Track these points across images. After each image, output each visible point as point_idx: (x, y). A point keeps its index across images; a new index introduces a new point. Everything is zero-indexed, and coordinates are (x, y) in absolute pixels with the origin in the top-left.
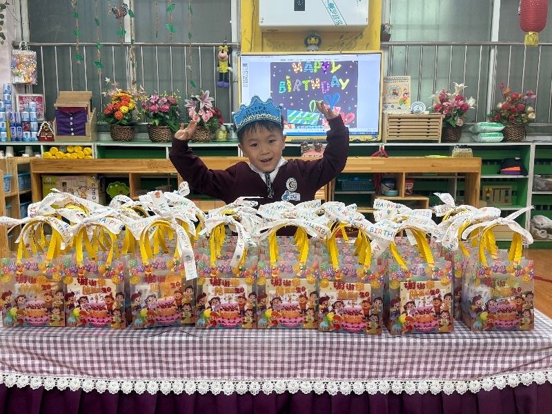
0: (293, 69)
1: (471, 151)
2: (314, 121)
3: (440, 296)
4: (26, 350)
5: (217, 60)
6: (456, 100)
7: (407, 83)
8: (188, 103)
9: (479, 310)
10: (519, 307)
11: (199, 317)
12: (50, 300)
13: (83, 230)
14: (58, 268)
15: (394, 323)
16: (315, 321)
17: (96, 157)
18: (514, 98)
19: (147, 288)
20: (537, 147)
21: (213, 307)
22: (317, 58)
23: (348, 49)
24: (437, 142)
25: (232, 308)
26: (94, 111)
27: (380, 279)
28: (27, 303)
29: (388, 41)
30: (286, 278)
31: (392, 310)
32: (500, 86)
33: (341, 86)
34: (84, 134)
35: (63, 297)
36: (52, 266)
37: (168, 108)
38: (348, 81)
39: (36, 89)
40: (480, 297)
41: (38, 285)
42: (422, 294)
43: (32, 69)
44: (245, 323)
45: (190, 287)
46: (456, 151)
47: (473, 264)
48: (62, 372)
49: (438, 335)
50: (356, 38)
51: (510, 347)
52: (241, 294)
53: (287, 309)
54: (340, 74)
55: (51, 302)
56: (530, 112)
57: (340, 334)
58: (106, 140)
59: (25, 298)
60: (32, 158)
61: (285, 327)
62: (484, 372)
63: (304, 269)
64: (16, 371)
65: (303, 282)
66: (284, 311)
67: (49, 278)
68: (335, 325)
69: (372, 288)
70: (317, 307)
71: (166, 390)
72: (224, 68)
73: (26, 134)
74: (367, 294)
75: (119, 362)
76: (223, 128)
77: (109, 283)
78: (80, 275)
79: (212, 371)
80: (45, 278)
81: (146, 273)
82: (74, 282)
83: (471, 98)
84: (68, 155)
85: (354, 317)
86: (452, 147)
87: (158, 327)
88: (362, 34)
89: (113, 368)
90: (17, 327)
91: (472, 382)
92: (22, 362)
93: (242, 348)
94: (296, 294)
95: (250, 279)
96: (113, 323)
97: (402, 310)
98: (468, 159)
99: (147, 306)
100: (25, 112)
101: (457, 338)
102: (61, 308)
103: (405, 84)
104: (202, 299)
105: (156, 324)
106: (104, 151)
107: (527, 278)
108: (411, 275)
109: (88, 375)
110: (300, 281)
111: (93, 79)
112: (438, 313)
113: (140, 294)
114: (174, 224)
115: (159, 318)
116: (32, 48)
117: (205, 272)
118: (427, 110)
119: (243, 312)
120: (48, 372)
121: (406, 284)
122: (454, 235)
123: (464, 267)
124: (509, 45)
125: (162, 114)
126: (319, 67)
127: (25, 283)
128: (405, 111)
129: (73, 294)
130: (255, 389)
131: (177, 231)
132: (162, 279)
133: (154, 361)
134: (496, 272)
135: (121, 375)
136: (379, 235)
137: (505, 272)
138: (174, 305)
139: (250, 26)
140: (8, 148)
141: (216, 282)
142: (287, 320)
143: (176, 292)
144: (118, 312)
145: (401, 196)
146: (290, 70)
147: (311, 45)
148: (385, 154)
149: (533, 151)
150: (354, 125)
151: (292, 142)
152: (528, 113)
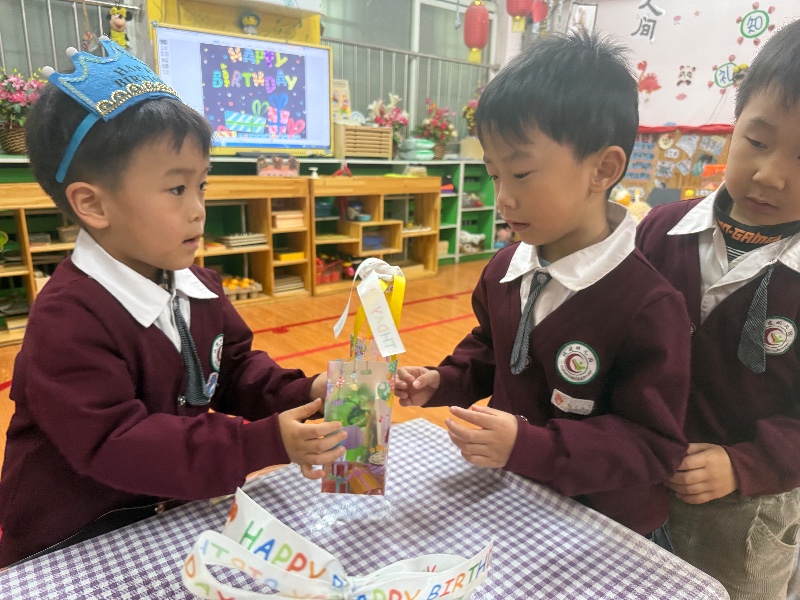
0: (229, 55)
7: (345, 89)
20: (467, 166)
24: (386, 159)
38: (295, 79)
50: (294, 26)
54: (286, 69)
56: (452, 130)
88: (300, 22)
124: (427, 58)
126: (262, 58)
145: (379, 220)
146: (226, 57)
147: (248, 26)
148: (349, 172)
149: (462, 168)
150: (303, 136)
151: (238, 155)
152: (450, 131)
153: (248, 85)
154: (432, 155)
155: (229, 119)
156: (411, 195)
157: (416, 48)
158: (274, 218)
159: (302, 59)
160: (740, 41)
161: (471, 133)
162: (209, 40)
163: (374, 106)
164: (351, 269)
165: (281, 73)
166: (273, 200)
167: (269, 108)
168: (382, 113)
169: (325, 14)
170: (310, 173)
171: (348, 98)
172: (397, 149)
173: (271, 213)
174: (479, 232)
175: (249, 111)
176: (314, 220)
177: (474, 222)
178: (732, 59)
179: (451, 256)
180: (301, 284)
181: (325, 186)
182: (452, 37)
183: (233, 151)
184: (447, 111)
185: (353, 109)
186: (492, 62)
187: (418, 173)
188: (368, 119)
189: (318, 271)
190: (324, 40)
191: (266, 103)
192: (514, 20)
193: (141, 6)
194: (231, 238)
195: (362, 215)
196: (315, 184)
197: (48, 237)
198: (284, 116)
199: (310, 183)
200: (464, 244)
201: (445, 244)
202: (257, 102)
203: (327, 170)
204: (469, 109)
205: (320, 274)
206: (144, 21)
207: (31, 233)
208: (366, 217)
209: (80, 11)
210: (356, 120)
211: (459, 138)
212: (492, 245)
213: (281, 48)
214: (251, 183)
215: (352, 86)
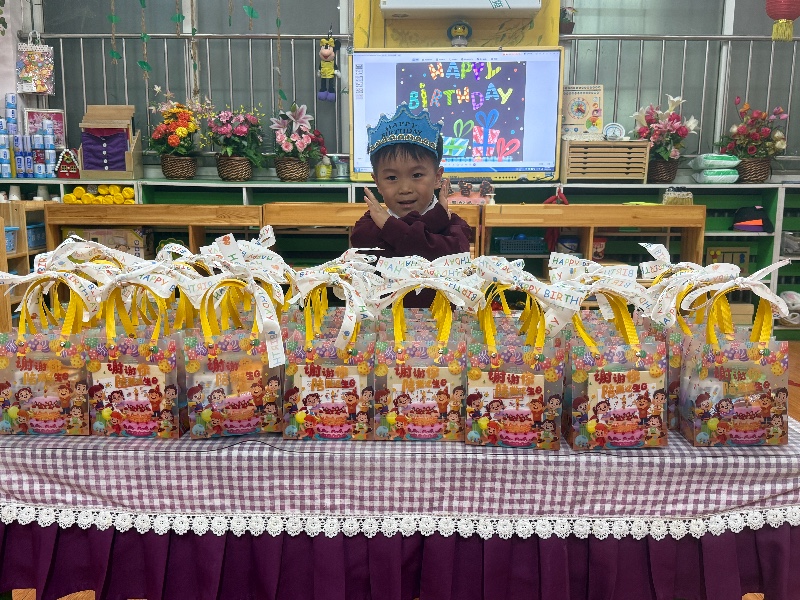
0: (429, 73)
1: (691, 195)
2: (461, 150)
3: (647, 394)
4: (32, 470)
5: (319, 60)
6: (670, 120)
7: (598, 96)
8: (275, 123)
9: (706, 416)
10: (767, 411)
11: (289, 423)
12: (67, 395)
13: (116, 292)
14: (79, 348)
15: (578, 433)
16: (461, 429)
17: (141, 202)
18: (756, 118)
19: (211, 380)
20: (788, 191)
21: (309, 408)
22: (465, 57)
23: (512, 44)
24: (640, 181)
25: (338, 410)
26: (138, 134)
27: (558, 368)
28: (33, 400)
29: (571, 33)
30: (417, 365)
31: (575, 414)
32: (734, 100)
33: (501, 99)
34: (123, 168)
35: (86, 392)
36: (70, 346)
37: (245, 129)
38: (510, 91)
39: (53, 101)
40: (707, 396)
41: (49, 374)
42: (620, 390)
43: (48, 72)
44: (356, 432)
45: (275, 378)
46: (669, 196)
47: (697, 347)
48: (85, 503)
49: (645, 452)
50: (523, 28)
51: (751, 470)
52: (350, 390)
53: (419, 411)
54: (500, 81)
55: (69, 399)
56: (778, 140)
57: (498, 449)
58: (155, 177)
59: (30, 392)
60: (49, 202)
61: (414, 439)
62: (712, 507)
63: (445, 352)
64: (18, 499)
65: (444, 373)
66: (415, 415)
67: (66, 363)
68: (489, 436)
69: (546, 382)
70: (464, 409)
71: (238, 529)
72: (328, 71)
73: (40, 168)
74: (539, 390)
75: (169, 487)
76: (327, 160)
77: (155, 371)
78: (111, 358)
79: (308, 502)
80: (60, 363)
81: (209, 356)
82: (102, 371)
83: (693, 117)
84: (100, 198)
85: (518, 423)
86: (663, 191)
87: (227, 437)
88: (531, 22)
89: (161, 496)
90: (18, 434)
91: (693, 521)
92: (26, 487)
93: (352, 469)
94: (432, 390)
95: (364, 367)
96: (161, 430)
97: (591, 414)
98: (687, 207)
99: (210, 405)
100: (37, 136)
101: (672, 456)
102: (84, 408)
103: (595, 97)
104: (293, 397)
105: (224, 433)
106: (152, 194)
107: (777, 368)
108: (604, 362)
109: (124, 506)
110: (438, 370)
111: (136, 88)
112: (645, 420)
113: (200, 387)
114: (251, 285)
115: (228, 423)
116: (48, 42)
117: (298, 357)
118: (626, 135)
119: (353, 416)
120: (64, 502)
121: (596, 376)
122: (671, 305)
123: (685, 352)
124: (749, 40)
125: (237, 139)
126: (468, 71)
127: (30, 370)
128: (594, 136)
129: (101, 387)
130: (370, 528)
131: (256, 294)
132: (234, 366)
133: (221, 487)
134: (732, 358)
135: (172, 507)
136: (558, 302)
137: (746, 359)
138: (251, 405)
139: (368, 11)
140: (13, 188)
141: (313, 371)
142: (418, 428)
143: (254, 385)
144: (169, 415)
146: (425, 75)
147: (457, 37)
148: (563, 199)
149: (781, 195)
150: (518, 157)
152: (774, 141)
153: (450, 102)
157: (728, 30)
159: (522, 66)
171: (600, 106)
181: (501, 215)
191: (471, 122)
196: (488, 212)
202: (460, 121)
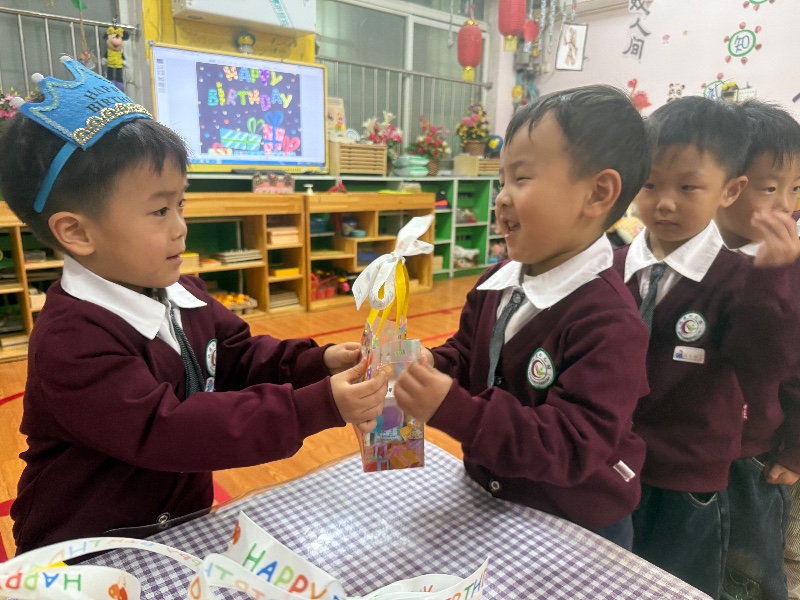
0: (224, 74)
20: (460, 182)
24: (381, 176)
50: (290, 45)
54: (281, 87)
56: (446, 147)
86: (399, 182)
88: (295, 41)
103: (338, 108)
124: (421, 76)
126: (257, 76)
145: (374, 236)
146: (221, 76)
147: (244, 45)
148: (344, 189)
149: (456, 186)
150: (299, 153)
151: (233, 172)
152: (444, 148)
153: (244, 103)
154: (426, 172)
155: (224, 137)
156: (405, 211)
157: (409, 66)
158: (269, 234)
159: (297, 77)
160: (728, 60)
161: (465, 150)
162: (206, 59)
163: (368, 124)
164: (346, 285)
165: (276, 91)
166: (268, 216)
167: (264, 125)
168: (376, 130)
169: (320, 33)
170: (305, 189)
171: (343, 115)
172: (390, 164)
173: (266, 230)
174: (472, 247)
175: (244, 129)
176: (309, 236)
177: (468, 238)
178: (720, 77)
179: (445, 271)
180: (296, 300)
181: (319, 203)
182: (446, 57)
183: (228, 168)
184: (440, 129)
185: (348, 126)
186: (485, 80)
187: (412, 190)
188: (363, 137)
189: (313, 286)
190: (320, 59)
191: (261, 121)
192: (506, 40)
193: (138, 26)
194: (227, 254)
195: (357, 231)
196: (310, 200)
197: (44, 254)
198: (279, 133)
199: (305, 199)
200: (458, 259)
201: (439, 259)
202: (252, 119)
203: (322, 186)
204: (462, 126)
205: (315, 290)
206: (140, 40)
207: (26, 250)
208: (362, 233)
209: (77, 31)
210: (350, 137)
211: (453, 155)
212: (486, 260)
213: (276, 67)
214: (247, 199)
215: (347, 104)
